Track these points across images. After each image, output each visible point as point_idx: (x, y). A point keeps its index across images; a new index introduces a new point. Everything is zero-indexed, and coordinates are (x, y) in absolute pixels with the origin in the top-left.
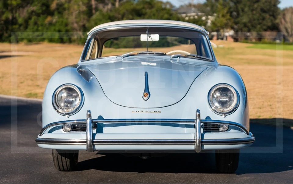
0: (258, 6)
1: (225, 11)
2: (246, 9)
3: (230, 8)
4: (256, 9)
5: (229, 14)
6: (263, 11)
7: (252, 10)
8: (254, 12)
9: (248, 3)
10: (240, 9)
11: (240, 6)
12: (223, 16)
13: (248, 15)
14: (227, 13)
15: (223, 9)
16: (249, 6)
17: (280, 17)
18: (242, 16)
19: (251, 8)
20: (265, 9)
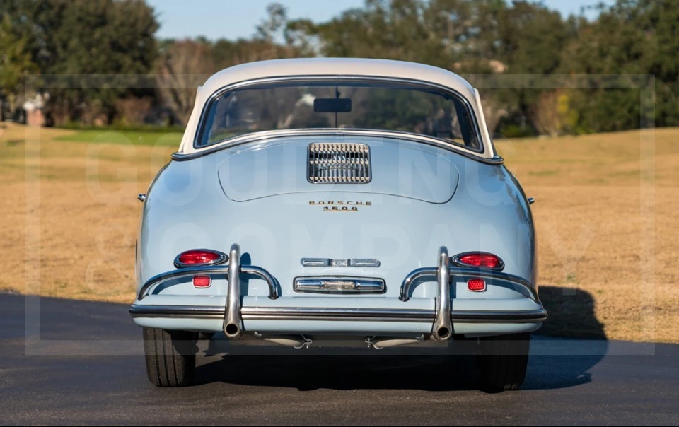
0: (103, 35)
1: (19, 47)
2: (74, 43)
3: (32, 40)
4: (99, 41)
5: (28, 56)
6: (116, 46)
7: (89, 47)
8: (94, 50)
9: (79, 28)
10: (58, 44)
11: (58, 36)
12: (14, 60)
13: (80, 58)
14: (25, 51)
15: (13, 42)
16: (81, 36)
17: (157, 63)
18: (64, 60)
19: (86, 40)
20: (122, 42)
